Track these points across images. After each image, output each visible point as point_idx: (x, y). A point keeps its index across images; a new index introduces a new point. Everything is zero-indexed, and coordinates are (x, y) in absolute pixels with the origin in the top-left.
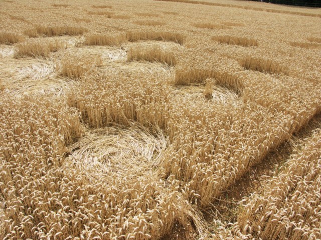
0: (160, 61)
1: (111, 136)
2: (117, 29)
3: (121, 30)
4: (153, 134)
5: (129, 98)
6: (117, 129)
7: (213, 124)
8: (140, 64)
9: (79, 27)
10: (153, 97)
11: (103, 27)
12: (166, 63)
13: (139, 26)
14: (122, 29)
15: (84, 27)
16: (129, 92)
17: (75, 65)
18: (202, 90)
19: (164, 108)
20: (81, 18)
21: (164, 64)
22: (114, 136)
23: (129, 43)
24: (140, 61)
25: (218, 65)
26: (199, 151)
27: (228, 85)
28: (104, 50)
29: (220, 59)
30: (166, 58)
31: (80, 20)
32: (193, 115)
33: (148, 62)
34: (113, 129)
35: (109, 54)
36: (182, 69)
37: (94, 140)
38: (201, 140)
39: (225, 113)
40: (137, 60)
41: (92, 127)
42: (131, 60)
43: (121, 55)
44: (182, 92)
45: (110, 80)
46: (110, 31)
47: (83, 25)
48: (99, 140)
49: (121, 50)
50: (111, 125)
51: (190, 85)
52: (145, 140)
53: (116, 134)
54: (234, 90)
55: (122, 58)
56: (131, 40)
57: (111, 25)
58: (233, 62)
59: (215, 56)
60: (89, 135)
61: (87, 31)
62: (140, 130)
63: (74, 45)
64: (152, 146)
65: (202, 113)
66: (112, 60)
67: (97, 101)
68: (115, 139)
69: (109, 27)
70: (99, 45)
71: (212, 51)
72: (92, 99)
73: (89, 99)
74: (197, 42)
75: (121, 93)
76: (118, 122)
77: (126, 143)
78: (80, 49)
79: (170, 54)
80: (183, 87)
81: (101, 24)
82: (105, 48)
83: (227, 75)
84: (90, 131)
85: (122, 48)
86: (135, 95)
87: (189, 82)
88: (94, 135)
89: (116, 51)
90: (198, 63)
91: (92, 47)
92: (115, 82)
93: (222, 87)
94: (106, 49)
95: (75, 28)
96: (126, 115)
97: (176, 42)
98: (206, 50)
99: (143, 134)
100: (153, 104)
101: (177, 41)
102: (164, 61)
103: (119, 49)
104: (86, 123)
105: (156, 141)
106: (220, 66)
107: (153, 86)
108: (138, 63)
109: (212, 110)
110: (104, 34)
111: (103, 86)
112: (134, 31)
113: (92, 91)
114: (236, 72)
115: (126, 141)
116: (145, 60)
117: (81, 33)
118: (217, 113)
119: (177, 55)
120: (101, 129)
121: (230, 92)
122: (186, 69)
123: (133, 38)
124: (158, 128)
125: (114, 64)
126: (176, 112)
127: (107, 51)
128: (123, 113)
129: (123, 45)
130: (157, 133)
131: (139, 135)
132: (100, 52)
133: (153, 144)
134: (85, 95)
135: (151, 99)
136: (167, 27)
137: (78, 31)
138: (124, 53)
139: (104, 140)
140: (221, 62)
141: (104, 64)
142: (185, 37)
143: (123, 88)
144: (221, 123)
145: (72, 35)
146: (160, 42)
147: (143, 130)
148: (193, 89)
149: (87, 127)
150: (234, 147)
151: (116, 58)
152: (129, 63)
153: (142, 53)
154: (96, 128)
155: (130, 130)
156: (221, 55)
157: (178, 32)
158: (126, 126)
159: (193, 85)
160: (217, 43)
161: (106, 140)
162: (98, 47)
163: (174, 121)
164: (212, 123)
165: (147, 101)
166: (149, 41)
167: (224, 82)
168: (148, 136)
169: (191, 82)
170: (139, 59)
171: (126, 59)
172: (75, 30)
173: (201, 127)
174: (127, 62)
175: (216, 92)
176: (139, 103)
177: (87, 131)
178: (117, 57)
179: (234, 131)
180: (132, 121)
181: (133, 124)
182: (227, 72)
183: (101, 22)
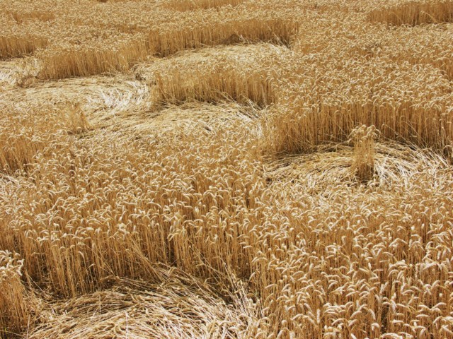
0: (235, 97)
1: (110, 313)
2: (122, 28)
3: (132, 30)
4: (222, 295)
5: (150, 206)
6: (125, 292)
7: (373, 251)
8: (185, 112)
9: (23, 34)
10: (214, 196)
11: (86, 28)
12: (250, 102)
13: (178, 15)
14: (134, 28)
15: (38, 34)
16: (149, 192)
17: (12, 135)
18: (347, 159)
19: (241, 223)
20: (28, 11)
21: (246, 104)
22: (118, 313)
23: (158, 60)
24: (186, 103)
25: (384, 86)
26: (336, 330)
27: (418, 136)
28: (91, 88)
29: (389, 70)
30: (250, 87)
31: (27, 15)
32: (317, 231)
33: (205, 105)
34: (114, 294)
35: (104, 96)
36: (288, 113)
37: (64, 332)
38: (341, 299)
39: (407, 217)
40: (178, 104)
41: (59, 295)
42: (161, 104)
43: (135, 96)
44: (295, 172)
45: (101, 165)
46: (105, 37)
47: (33, 29)
48: (77, 330)
49: (135, 83)
50: (109, 284)
51: (316, 150)
52: (201, 315)
53: (123, 307)
54: (437, 149)
55: (139, 101)
56: (161, 53)
57: (105, 22)
58: (428, 71)
59: (377, 63)
60: (51, 318)
61: (44, 44)
62: (185, 288)
63: (13, 83)
64: (218, 329)
65: (343, 222)
66: (113, 112)
67: (68, 226)
68: (121, 320)
69: (102, 25)
70: (78, 75)
71: (368, 53)
72: (54, 221)
73: (47, 222)
74: (327, 34)
75: (128, 196)
76: (127, 274)
77: (150, 328)
78: (29, 92)
79: (256, 76)
80: (296, 159)
81: (79, 22)
82: (95, 81)
83: (411, 110)
84: (55, 306)
85: (138, 78)
86: (166, 196)
87: (312, 142)
88: (64, 316)
89: (122, 87)
90: (330, 89)
91: (60, 83)
92: (113, 167)
93: (403, 143)
94: (98, 83)
95: (14, 38)
96: (145, 253)
97: (275, 42)
98: (351, 53)
99: (194, 298)
100: (212, 215)
101: (278, 39)
102: (245, 97)
103: (131, 79)
104: (43, 286)
105: (228, 312)
106: (390, 89)
107: (213, 166)
108: (179, 110)
109: (369, 213)
110: (88, 47)
111: (82, 184)
112: (165, 29)
113: (53, 199)
114: (434, 99)
115: (149, 323)
116: (196, 101)
117: (30, 51)
118: (383, 218)
119: (275, 76)
120: (84, 299)
121: (426, 153)
122: (299, 110)
123: (165, 47)
124: (233, 277)
125: (117, 120)
126: (272, 228)
127: (101, 89)
128: (137, 249)
129: (142, 67)
130: (231, 290)
131: (184, 303)
132: (80, 94)
133: (220, 323)
134: (37, 212)
135: (208, 201)
136: (248, 6)
137: (23, 45)
138: (143, 90)
139: (90, 329)
140: (393, 77)
141: (92, 123)
142: (298, 25)
143: (134, 183)
144: (394, 244)
145: (9, 56)
146: (235, 48)
147: (193, 288)
148: (323, 159)
149: (48, 297)
150: (435, 308)
151: (123, 105)
152: (156, 113)
153: (189, 84)
154: (71, 297)
155: (160, 291)
156: (394, 59)
157: (279, 14)
158: (149, 282)
159: (324, 150)
160: (383, 27)
161: (97, 326)
162: (78, 81)
163: (269, 256)
164: (370, 247)
165: (196, 210)
166: (207, 50)
167: (407, 131)
168: (208, 301)
169: (317, 143)
170: (181, 99)
171: (149, 104)
172: (13, 45)
173: (341, 262)
174: (151, 111)
175: (387, 158)
176: (177, 217)
177: (47, 308)
178: (126, 103)
179: (434, 263)
180: (165, 268)
181: (168, 273)
182: (410, 103)
183: (80, 16)
